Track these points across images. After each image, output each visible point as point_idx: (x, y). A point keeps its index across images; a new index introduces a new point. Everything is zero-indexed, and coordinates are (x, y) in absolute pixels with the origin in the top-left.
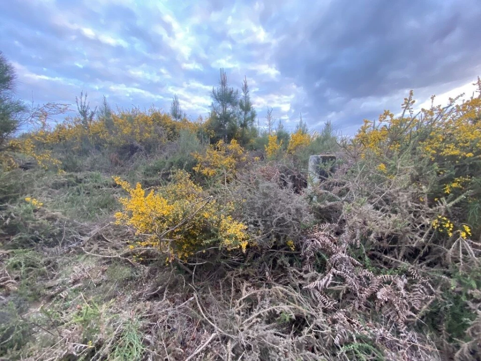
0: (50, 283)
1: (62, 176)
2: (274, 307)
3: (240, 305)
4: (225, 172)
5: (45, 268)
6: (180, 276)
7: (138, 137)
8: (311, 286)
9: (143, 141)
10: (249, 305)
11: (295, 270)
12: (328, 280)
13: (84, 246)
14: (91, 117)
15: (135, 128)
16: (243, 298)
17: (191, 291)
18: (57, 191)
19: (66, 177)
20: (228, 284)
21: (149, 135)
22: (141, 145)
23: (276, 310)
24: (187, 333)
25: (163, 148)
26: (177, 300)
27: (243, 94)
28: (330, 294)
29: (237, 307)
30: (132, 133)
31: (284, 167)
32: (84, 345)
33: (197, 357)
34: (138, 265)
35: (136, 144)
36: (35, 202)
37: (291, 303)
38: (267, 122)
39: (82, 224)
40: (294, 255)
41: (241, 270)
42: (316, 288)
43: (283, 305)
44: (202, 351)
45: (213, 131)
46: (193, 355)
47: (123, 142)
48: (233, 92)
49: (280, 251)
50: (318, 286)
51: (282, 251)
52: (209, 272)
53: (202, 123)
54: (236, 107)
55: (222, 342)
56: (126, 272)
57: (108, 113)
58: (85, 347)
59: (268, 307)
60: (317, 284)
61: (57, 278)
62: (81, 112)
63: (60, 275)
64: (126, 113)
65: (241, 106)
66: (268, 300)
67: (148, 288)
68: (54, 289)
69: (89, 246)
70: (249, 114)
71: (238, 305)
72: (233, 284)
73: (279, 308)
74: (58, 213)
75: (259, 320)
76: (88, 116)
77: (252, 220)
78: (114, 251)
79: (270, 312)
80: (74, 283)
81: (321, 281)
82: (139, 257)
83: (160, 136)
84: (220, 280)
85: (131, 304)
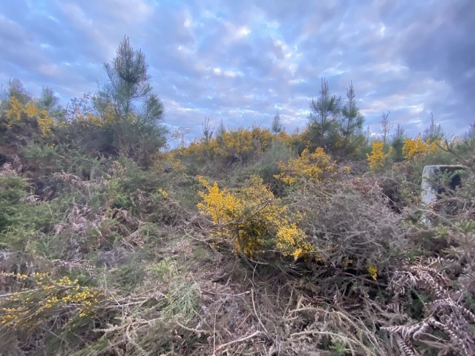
0: (162, 250)
1: (185, 178)
2: (331, 333)
3: (293, 316)
4: (305, 181)
5: (162, 238)
6: (244, 270)
7: (238, 150)
8: (392, 329)
9: (242, 152)
10: (304, 321)
11: (375, 304)
12: (418, 329)
13: (185, 228)
14: (210, 136)
15: (237, 142)
16: (297, 310)
17: (250, 286)
18: (180, 188)
19: (187, 179)
20: (286, 292)
21: (247, 148)
22: (239, 156)
23: (332, 336)
24: (237, 320)
25: (257, 159)
26: (237, 290)
27: (347, 100)
28: (421, 349)
29: (290, 317)
30: (234, 147)
31: (391, 181)
32: (163, 295)
33: (240, 345)
34: (216, 251)
35: (236, 155)
36: (164, 193)
37: (354, 337)
38: (382, 129)
39: (188, 213)
40: (379, 287)
41: (302, 282)
42: (399, 333)
43: (343, 335)
44: (245, 342)
45: (309, 141)
46: (236, 341)
47: (227, 153)
48: (335, 100)
49: (359, 277)
50: (403, 332)
51: (362, 278)
52: (270, 275)
53: (299, 134)
54: (337, 114)
55: (266, 343)
56: (207, 255)
57: (223, 132)
58: (164, 297)
59: (324, 331)
60: (401, 330)
61: (167, 247)
62: (204, 133)
63: (168, 246)
64: (234, 131)
65: (345, 113)
66: (326, 324)
67: (218, 273)
68: (163, 254)
69: (188, 229)
70: (355, 121)
71: (291, 315)
72: (292, 294)
73: (337, 336)
74: (177, 203)
75: (309, 339)
76: (209, 135)
77: (319, 231)
78: (202, 237)
79: (324, 337)
80: (175, 253)
81: (408, 328)
82: (217, 245)
83: (255, 148)
84: (279, 286)
85: (203, 280)
